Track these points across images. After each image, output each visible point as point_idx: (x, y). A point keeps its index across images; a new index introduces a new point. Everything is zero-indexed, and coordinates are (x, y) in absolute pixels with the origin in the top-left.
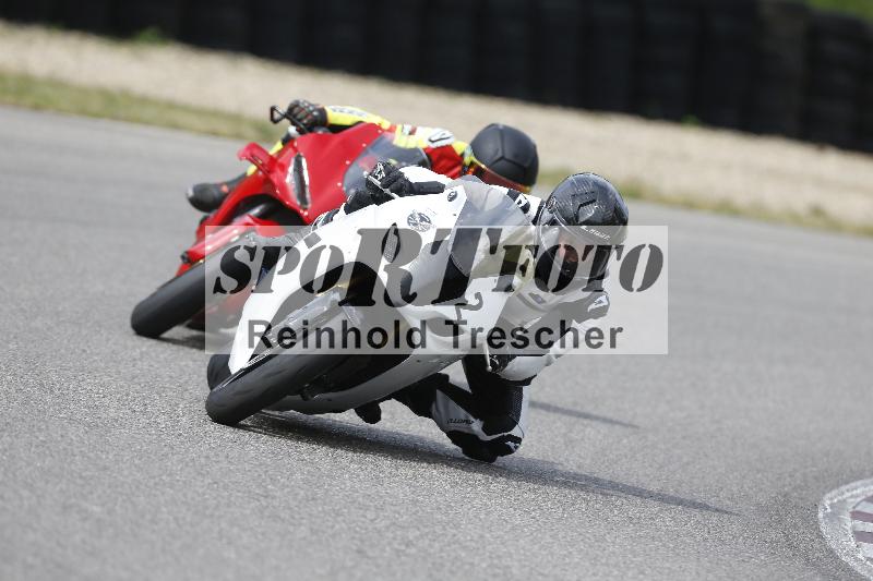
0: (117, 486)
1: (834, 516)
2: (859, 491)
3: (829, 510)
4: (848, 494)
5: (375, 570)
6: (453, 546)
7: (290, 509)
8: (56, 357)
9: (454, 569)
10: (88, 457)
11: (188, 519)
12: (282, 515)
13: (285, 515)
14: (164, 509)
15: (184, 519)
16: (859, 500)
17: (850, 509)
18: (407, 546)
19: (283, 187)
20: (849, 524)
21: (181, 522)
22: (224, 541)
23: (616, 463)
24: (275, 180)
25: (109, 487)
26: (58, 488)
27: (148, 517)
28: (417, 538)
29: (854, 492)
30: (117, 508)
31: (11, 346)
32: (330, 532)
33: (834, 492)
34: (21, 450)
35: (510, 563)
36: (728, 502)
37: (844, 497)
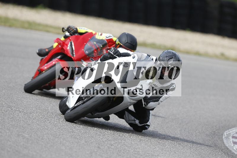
0: (32, 129)
1: (227, 138)
2: (234, 131)
3: (226, 136)
4: (231, 132)
5: (102, 152)
6: (124, 146)
7: (80, 136)
8: (15, 94)
9: (124, 152)
10: (24, 121)
11: (52, 138)
12: (77, 137)
13: (78, 137)
14: (45, 136)
15: (51, 138)
16: (234, 133)
17: (232, 135)
18: (111, 146)
19: (67, 51)
20: (231, 139)
21: (50, 139)
22: (62, 144)
23: (168, 123)
24: (65, 49)
25: (30, 130)
26: (16, 130)
27: (41, 138)
28: (114, 144)
29: (233, 131)
30: (32, 135)
31: (3, 91)
32: (90, 142)
33: (227, 131)
34: (6, 120)
35: (139, 150)
36: (199, 134)
37: (230, 132)
